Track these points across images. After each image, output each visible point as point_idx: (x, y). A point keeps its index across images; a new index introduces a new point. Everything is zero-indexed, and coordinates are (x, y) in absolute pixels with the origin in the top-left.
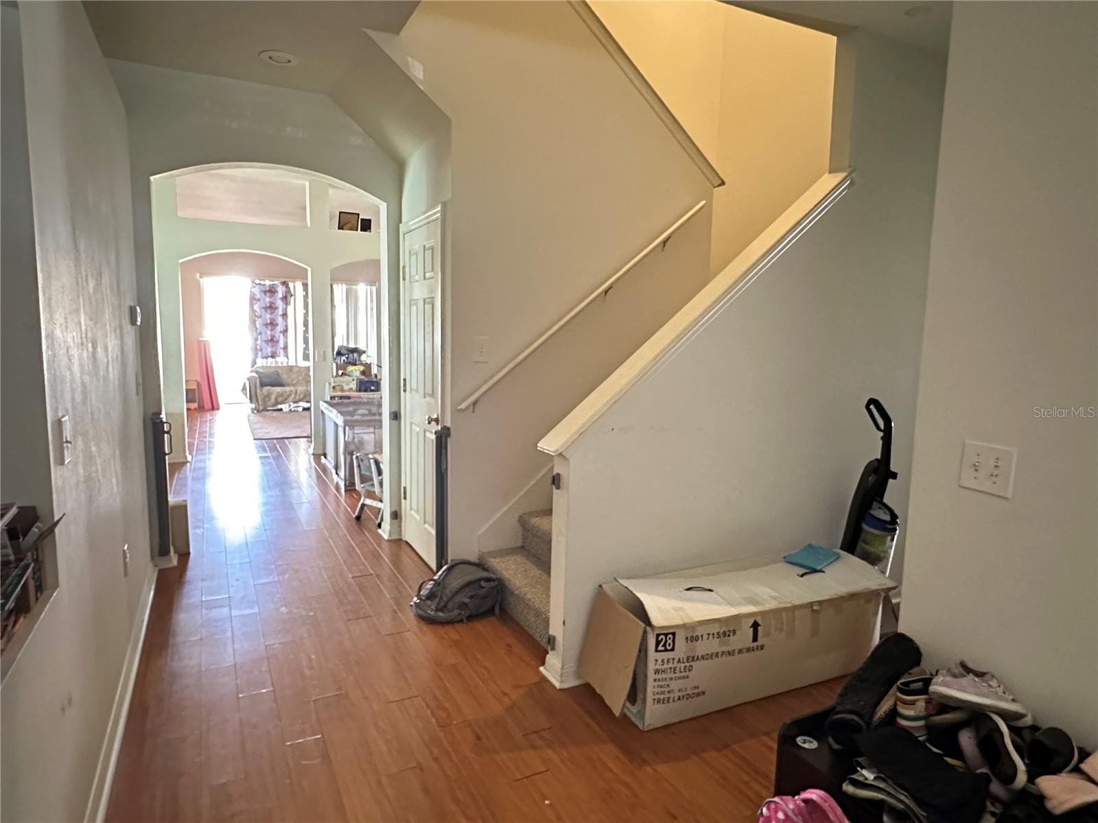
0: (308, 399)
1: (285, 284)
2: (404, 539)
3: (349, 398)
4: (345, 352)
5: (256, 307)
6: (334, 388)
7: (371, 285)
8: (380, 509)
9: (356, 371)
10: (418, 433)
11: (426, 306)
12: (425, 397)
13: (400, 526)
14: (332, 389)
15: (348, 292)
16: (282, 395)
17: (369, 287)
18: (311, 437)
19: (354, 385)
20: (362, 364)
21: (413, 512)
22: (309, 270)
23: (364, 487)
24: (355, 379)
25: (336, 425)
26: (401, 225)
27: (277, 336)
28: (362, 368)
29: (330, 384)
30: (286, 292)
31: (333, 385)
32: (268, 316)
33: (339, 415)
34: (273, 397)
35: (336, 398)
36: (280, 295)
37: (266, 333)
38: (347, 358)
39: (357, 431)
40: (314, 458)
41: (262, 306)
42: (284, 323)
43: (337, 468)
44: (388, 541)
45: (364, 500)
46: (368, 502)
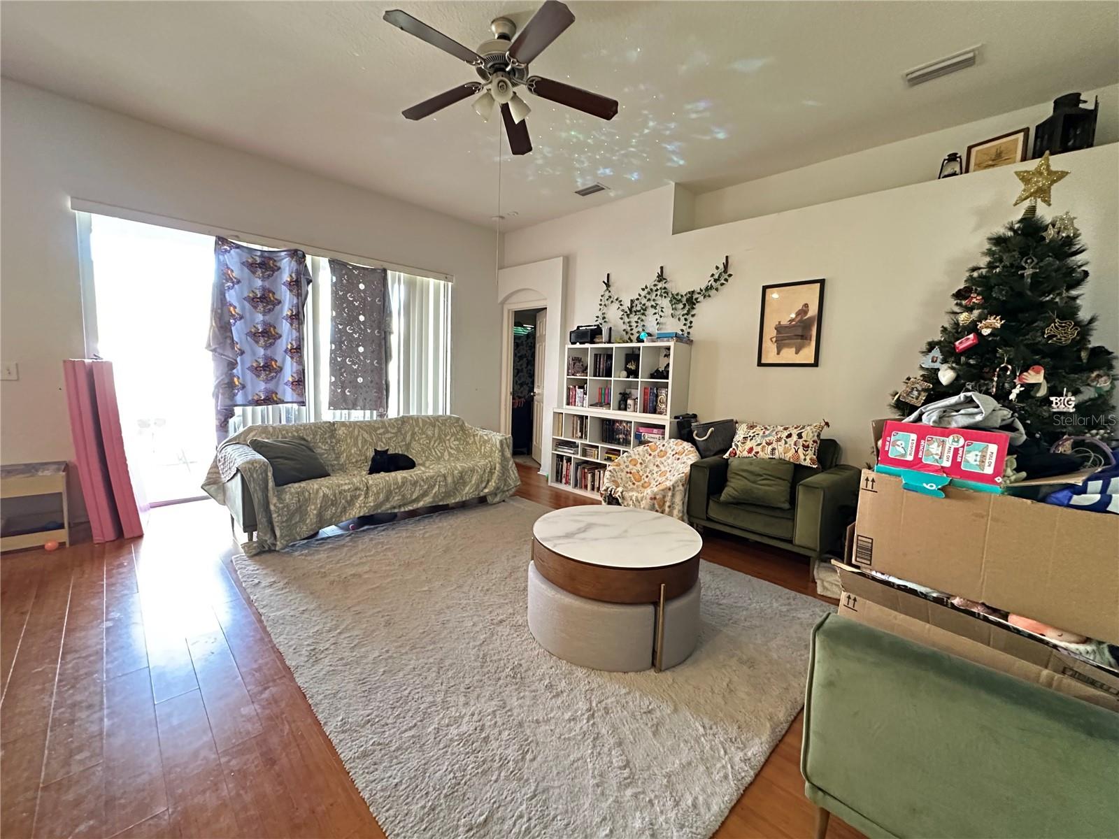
1: (298, 256)
5: (231, 296)
16: (334, 503)
27: (279, 358)
30: (298, 273)
32: (260, 317)
34: (313, 511)
36: (286, 277)
37: (254, 353)
41: (246, 295)
42: (295, 334)
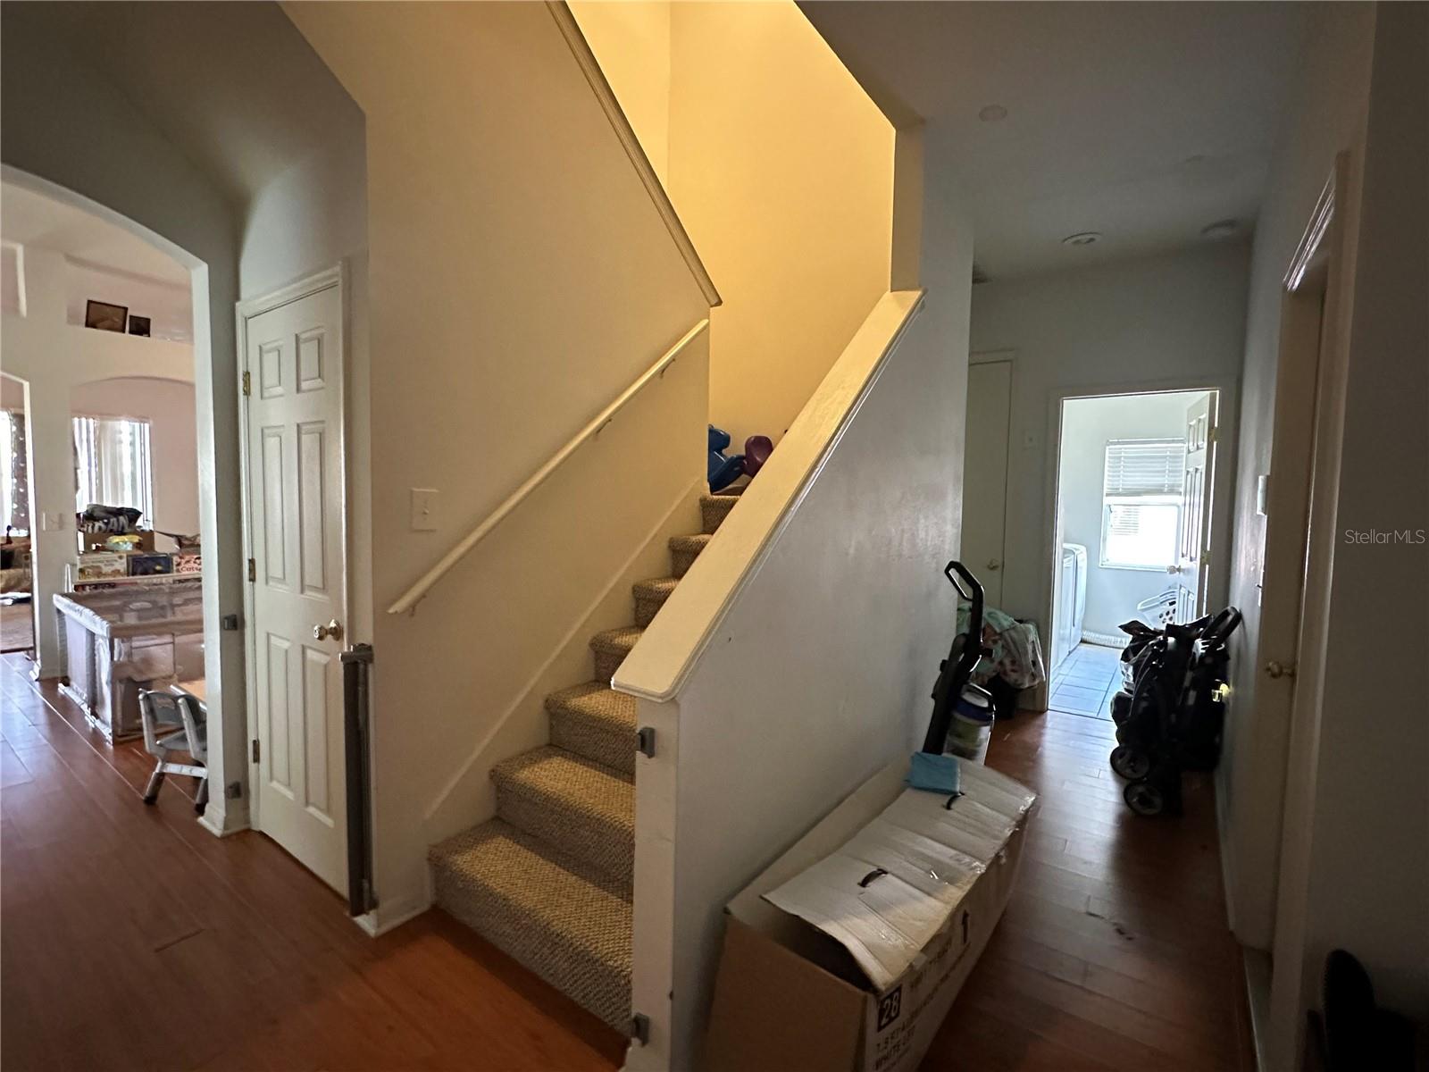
0: (25, 585)
2: (255, 828)
3: (112, 585)
4: (103, 514)
6: (81, 571)
7: (141, 422)
8: (198, 779)
9: (126, 544)
10: (287, 651)
11: (304, 437)
12: (302, 591)
13: (246, 807)
14: (77, 573)
15: (100, 430)
17: (137, 425)
18: (33, 648)
19: (122, 565)
20: (135, 533)
21: (275, 784)
22: (26, 385)
23: (161, 745)
24: (125, 555)
25: (92, 635)
26: (237, 304)
28: (136, 539)
29: (73, 565)
31: (79, 566)
33: (97, 618)
35: (88, 588)
38: (106, 524)
39: (136, 644)
40: (41, 685)
43: (94, 703)
44: (224, 838)
45: (162, 767)
46: (173, 768)
